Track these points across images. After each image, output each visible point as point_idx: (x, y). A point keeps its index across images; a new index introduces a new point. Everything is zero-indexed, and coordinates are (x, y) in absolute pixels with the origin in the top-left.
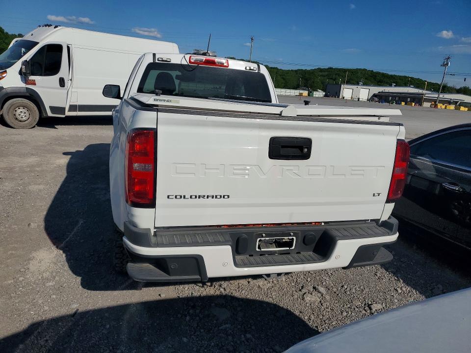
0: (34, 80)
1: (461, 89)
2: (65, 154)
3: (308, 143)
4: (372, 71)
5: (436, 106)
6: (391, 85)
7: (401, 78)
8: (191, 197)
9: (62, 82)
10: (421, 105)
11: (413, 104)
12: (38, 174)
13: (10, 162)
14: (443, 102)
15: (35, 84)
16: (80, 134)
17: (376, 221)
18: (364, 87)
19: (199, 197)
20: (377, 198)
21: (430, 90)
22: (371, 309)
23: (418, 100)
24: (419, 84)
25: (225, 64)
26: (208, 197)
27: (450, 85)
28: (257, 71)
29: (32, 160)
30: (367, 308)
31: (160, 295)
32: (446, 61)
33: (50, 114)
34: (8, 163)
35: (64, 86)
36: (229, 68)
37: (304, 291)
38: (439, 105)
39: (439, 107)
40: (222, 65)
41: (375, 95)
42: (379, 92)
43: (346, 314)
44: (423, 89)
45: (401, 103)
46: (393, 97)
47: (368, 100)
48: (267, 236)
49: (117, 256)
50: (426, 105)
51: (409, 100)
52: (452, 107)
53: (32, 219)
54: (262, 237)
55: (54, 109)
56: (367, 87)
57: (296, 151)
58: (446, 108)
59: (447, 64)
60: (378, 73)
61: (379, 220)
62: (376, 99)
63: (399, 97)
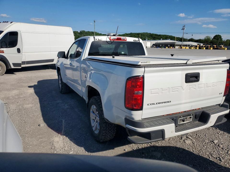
0: (3, 51)
1: (190, 39)
2: (30, 87)
3: (198, 74)
4: (150, 33)
5: (181, 48)
6: (160, 39)
7: (163, 36)
8: (156, 104)
9: (19, 51)
10: (174, 48)
11: (171, 47)
12: (24, 99)
13: (4, 94)
14: (184, 46)
15: (3, 52)
16: (30, 76)
17: (219, 105)
18: (148, 41)
19: (160, 103)
20: (221, 95)
21: (178, 41)
22: (214, 143)
23: (173, 45)
24: (172, 38)
25: (125, 40)
26: (163, 103)
27: (185, 38)
28: (138, 42)
29: (15, 92)
30: (212, 143)
31: (125, 150)
32: (183, 27)
33: (13, 67)
34: (4, 95)
35: (20, 52)
36: (127, 41)
37: (183, 139)
38: (183, 47)
39: (183, 48)
40: (124, 40)
41: (154, 45)
42: (155, 43)
43: (206, 146)
44: (175, 40)
45: (166, 48)
46: (162, 45)
47: (151, 47)
48: (183, 116)
49: (104, 134)
50: (177, 47)
51: (169, 46)
52: (188, 48)
53: (38, 122)
54: (181, 117)
55: (14, 64)
56: (150, 41)
57: (194, 79)
58: (185, 48)
59: (184, 29)
60: (153, 34)
61: (220, 104)
62: (155, 46)
63: (165, 45)
